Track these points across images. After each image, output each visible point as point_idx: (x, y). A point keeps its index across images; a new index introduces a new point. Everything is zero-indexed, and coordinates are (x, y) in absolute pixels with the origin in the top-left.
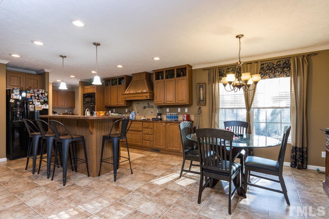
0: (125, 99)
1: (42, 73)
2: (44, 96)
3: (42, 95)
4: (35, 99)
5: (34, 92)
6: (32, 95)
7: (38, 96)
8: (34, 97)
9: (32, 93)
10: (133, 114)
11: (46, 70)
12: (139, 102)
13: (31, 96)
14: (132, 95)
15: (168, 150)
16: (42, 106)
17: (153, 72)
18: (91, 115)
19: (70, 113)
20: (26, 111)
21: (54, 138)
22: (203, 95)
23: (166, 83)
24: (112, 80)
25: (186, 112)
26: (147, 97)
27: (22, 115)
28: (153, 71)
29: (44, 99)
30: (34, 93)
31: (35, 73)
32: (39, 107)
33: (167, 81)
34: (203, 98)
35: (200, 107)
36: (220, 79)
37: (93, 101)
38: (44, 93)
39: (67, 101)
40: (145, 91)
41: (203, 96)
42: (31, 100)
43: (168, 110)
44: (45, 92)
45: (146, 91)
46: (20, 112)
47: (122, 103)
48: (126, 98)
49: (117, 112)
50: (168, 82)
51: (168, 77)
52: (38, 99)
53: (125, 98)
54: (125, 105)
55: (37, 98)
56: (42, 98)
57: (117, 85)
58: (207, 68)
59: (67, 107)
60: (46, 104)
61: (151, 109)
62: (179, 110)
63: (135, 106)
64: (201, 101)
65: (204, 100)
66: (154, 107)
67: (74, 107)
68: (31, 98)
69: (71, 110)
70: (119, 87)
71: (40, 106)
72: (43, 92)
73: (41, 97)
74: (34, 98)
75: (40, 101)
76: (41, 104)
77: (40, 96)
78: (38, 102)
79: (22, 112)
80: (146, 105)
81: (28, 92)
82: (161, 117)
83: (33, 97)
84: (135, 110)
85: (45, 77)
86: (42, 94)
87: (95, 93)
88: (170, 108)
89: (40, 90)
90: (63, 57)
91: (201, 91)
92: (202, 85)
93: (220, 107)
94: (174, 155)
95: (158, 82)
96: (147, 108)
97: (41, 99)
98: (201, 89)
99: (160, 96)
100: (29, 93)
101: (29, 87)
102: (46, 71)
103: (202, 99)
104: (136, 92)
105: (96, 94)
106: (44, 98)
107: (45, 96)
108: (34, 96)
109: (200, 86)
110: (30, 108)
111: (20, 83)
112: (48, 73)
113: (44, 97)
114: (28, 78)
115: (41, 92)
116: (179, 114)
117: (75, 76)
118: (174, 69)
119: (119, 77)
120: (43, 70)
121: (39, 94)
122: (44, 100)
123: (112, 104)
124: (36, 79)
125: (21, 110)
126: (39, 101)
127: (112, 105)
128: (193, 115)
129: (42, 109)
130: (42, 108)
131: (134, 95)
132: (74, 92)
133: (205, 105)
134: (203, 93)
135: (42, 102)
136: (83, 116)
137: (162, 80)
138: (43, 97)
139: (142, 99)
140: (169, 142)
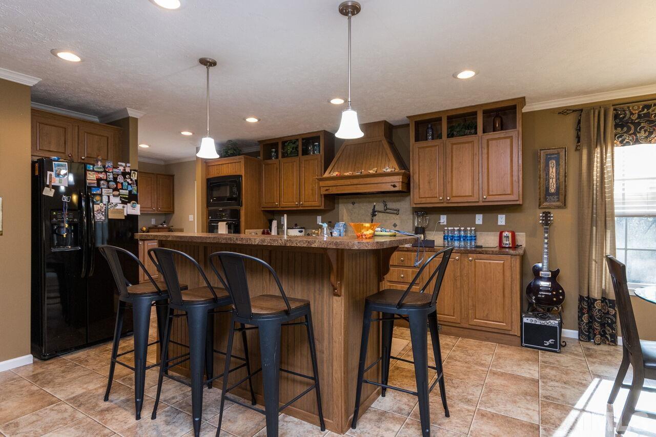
0: (327, 190)
1: (120, 120)
2: (129, 180)
3: (125, 178)
4: (109, 188)
5: (104, 167)
6: (101, 176)
7: (115, 179)
8: (105, 183)
9: (101, 172)
10: (342, 228)
11: (132, 113)
12: (357, 200)
13: (99, 180)
14: (348, 182)
15: (468, 326)
16: (124, 207)
17: (407, 121)
18: (229, 233)
19: (165, 226)
20: (85, 221)
21: (210, 308)
22: (557, 179)
23: (449, 151)
24: (284, 143)
25: (499, 223)
26: (394, 186)
27: (75, 231)
28: (407, 117)
29: (130, 188)
30: (106, 172)
31: (96, 119)
32: (117, 210)
33: (453, 144)
34: (558, 188)
35: (547, 210)
36: (616, 135)
37: (234, 196)
38: (129, 174)
39: (156, 197)
40: (389, 170)
41: (556, 181)
42: (99, 192)
43: (443, 219)
44: (131, 170)
45: (393, 170)
46: (70, 224)
47: (316, 202)
48: (331, 188)
49: (296, 225)
50: (454, 146)
51: (455, 133)
52: (116, 189)
53: (328, 188)
54: (322, 208)
55: (112, 184)
56: (125, 187)
57: (298, 156)
58: (574, 109)
59: (156, 212)
60: (133, 203)
61: (394, 216)
62: (479, 219)
63: (343, 209)
64: (552, 194)
65: (562, 191)
66: (400, 212)
67: (173, 212)
68: (99, 185)
69: (163, 218)
70: (305, 161)
71: (120, 206)
72: (128, 170)
73: (122, 183)
74: (105, 187)
75: (119, 195)
76: (123, 202)
77: (120, 179)
78: (114, 196)
79: (75, 225)
80: (380, 207)
81: (91, 169)
82: (424, 237)
83: (102, 182)
84: (345, 218)
85: (128, 131)
86: (124, 174)
87: (241, 176)
88: (449, 215)
89: (119, 163)
90: (208, 63)
91: (551, 169)
92: (553, 154)
93: (615, 211)
94: (487, 339)
95: (423, 147)
96: (380, 214)
97: (122, 189)
98: (552, 163)
99: (429, 183)
100: (93, 171)
101: (87, 157)
102: (130, 115)
103: (552, 190)
104: (361, 173)
105: (243, 179)
106: (129, 186)
107: (131, 180)
108: (106, 180)
109: (547, 155)
110: (95, 213)
111: (65, 143)
112: (136, 119)
113: (130, 182)
114: (85, 132)
115: (121, 168)
116: (478, 228)
117: (193, 133)
118: (474, 110)
119: (304, 137)
120: (125, 110)
121: (118, 175)
122: (130, 192)
123: (283, 204)
124: (103, 136)
125: (73, 219)
126: (117, 193)
127: (282, 207)
128: (524, 233)
129: (125, 214)
130: (124, 212)
131: (355, 181)
132: (173, 176)
133: (564, 205)
134: (558, 173)
135: (124, 198)
136: (205, 235)
137: (437, 142)
138: (127, 184)
139: (365, 191)
140: (474, 306)
